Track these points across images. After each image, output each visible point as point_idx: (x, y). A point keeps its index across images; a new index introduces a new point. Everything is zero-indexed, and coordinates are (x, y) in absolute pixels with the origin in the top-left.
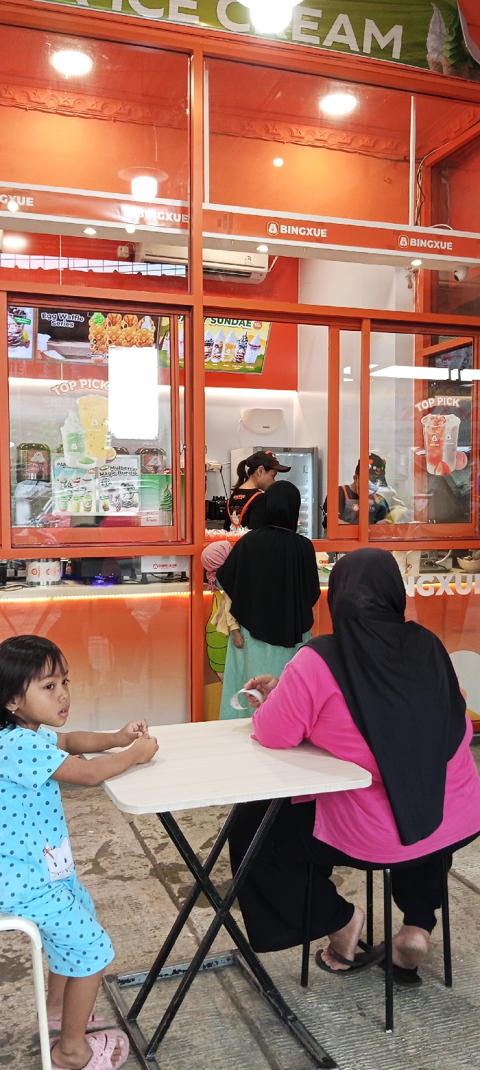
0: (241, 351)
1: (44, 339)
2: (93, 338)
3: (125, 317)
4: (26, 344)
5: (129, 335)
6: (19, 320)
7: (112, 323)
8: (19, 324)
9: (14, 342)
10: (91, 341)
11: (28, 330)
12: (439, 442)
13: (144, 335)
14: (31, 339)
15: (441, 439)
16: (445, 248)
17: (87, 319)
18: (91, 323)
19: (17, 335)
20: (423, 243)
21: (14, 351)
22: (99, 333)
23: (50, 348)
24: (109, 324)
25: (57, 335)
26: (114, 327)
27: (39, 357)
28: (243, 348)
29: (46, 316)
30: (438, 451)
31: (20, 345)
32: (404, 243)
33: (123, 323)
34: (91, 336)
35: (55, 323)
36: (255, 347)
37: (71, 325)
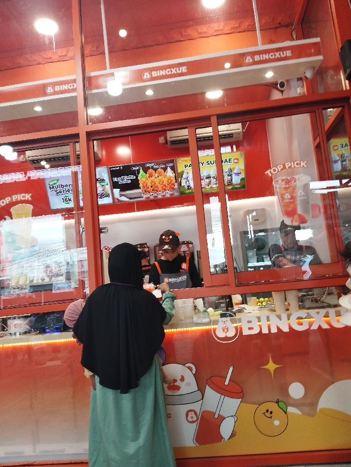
0: (230, 177)
1: (117, 191)
2: (142, 186)
3: (157, 172)
4: (108, 196)
5: (160, 181)
6: (103, 184)
7: (151, 176)
8: (103, 186)
9: (103, 196)
10: (142, 188)
11: (108, 188)
12: (292, 198)
13: (169, 180)
14: (110, 192)
15: (294, 195)
16: (285, 55)
17: (137, 177)
18: (139, 178)
19: (103, 192)
20: (266, 57)
21: (103, 200)
22: (144, 183)
23: (121, 195)
24: (149, 177)
25: (124, 188)
26: (152, 178)
27: (116, 201)
28: (231, 175)
29: (115, 179)
30: (292, 206)
31: (106, 197)
32: (249, 60)
33: (156, 175)
34: (141, 185)
35: (121, 182)
36: (238, 174)
37: (129, 182)
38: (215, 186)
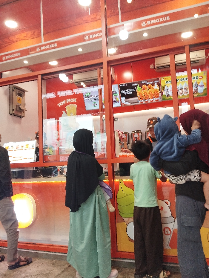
1: (123, 99)
2: (139, 95)
6: (116, 95)
11: (118, 97)
13: (156, 91)
18: (137, 91)
19: (116, 99)
23: (126, 101)
24: (143, 90)
25: (127, 97)
27: (123, 105)
28: (197, 87)
29: (123, 92)
31: (117, 102)
33: (148, 88)
35: (126, 93)
36: (201, 86)
37: (131, 93)
38: (185, 94)
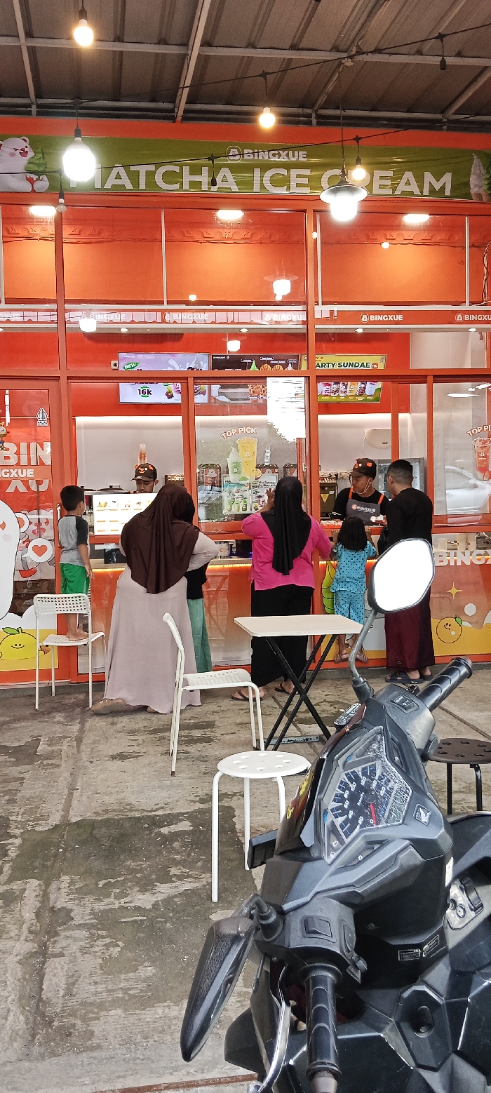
0: (363, 386)
1: (216, 388)
15: (487, 454)
20: (473, 317)
23: (220, 394)
25: (225, 384)
27: (213, 401)
30: (485, 463)
32: (460, 318)
38: (342, 395)
